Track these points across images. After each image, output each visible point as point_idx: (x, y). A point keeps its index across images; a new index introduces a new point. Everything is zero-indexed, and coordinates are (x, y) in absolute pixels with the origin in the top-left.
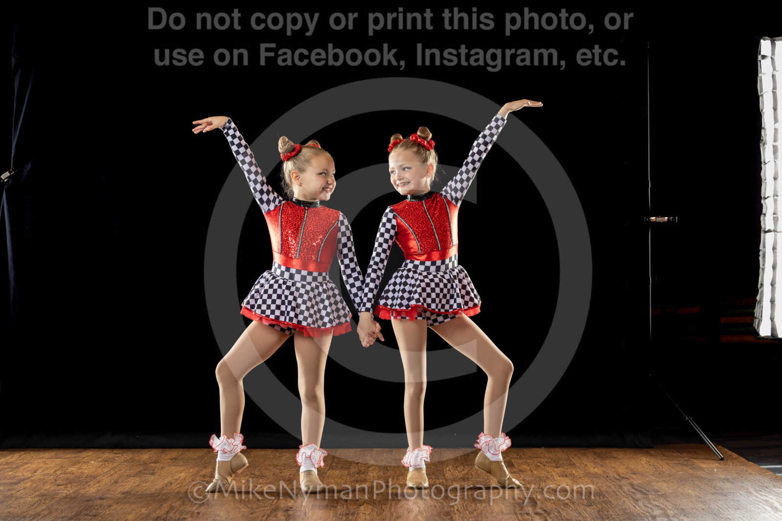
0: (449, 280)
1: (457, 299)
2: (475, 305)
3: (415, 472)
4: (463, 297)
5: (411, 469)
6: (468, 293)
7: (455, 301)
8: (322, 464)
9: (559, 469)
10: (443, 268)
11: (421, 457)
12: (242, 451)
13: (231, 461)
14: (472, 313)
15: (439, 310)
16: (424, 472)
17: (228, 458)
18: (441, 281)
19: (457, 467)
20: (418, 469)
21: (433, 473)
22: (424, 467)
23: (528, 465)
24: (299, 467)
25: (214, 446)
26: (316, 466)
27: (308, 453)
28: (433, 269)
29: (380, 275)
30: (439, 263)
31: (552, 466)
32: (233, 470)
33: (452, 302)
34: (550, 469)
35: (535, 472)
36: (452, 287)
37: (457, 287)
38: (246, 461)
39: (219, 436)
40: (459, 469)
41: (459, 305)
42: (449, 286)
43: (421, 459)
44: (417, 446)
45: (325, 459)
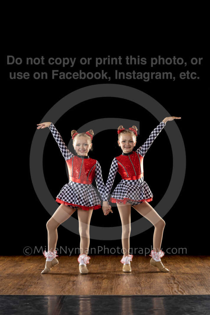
0: (139, 188)
1: (143, 195)
2: (151, 198)
3: (126, 266)
4: (146, 194)
5: (124, 264)
6: (148, 193)
7: (142, 196)
8: (88, 262)
9: (185, 264)
10: (137, 183)
11: (128, 259)
12: (57, 257)
13: (52, 262)
14: (149, 201)
15: (136, 200)
16: (130, 265)
17: (51, 260)
18: (136, 188)
19: (143, 263)
20: (127, 264)
21: (134, 266)
22: (130, 263)
23: (172, 262)
24: (79, 263)
25: (45, 255)
26: (86, 263)
27: (83, 258)
28: (133, 183)
29: (111, 186)
30: (136, 181)
31: (182, 263)
32: (52, 265)
33: (141, 196)
34: (181, 264)
35: (175, 265)
36: (141, 190)
37: (143, 190)
38: (58, 261)
39: (47, 251)
40: (144, 264)
41: (144, 198)
42: (140, 190)
43: (128, 260)
44: (127, 255)
45: (89, 260)
